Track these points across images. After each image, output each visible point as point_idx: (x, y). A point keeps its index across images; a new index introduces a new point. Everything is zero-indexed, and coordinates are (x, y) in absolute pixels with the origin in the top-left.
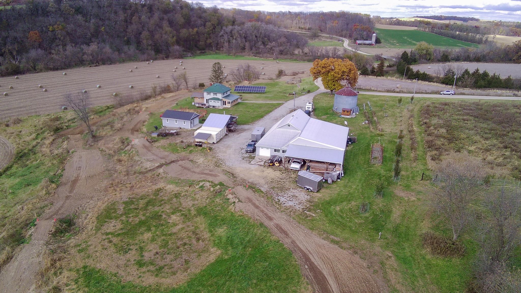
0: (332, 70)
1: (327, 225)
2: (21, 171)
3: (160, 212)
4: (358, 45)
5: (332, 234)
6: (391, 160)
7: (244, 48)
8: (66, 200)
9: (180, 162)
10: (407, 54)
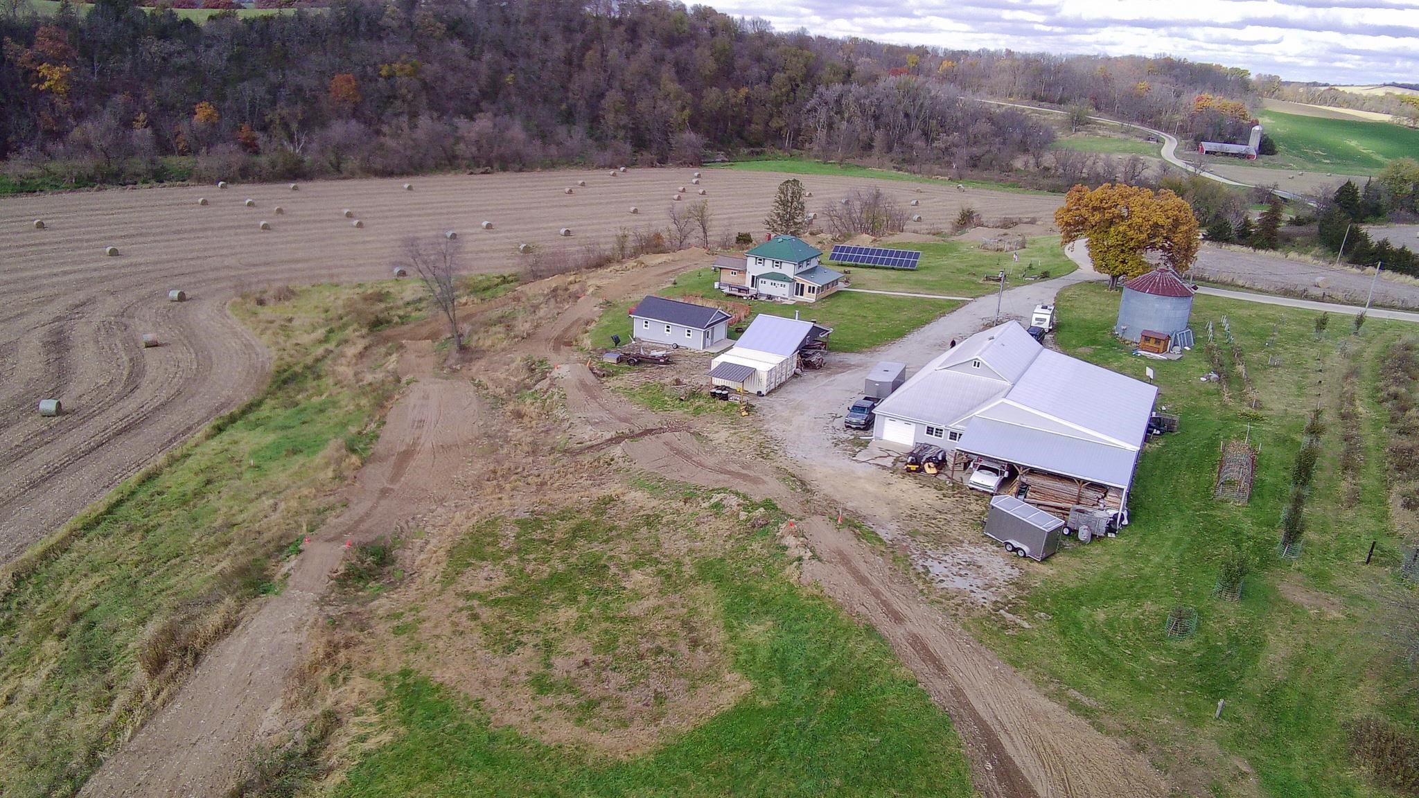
0: (1122, 218)
1: (1064, 658)
2: (282, 415)
3: (605, 557)
4: (1205, 157)
5: (1076, 686)
6: (1278, 494)
7: (868, 147)
8: (379, 498)
9: (668, 436)
10: (1355, 191)
